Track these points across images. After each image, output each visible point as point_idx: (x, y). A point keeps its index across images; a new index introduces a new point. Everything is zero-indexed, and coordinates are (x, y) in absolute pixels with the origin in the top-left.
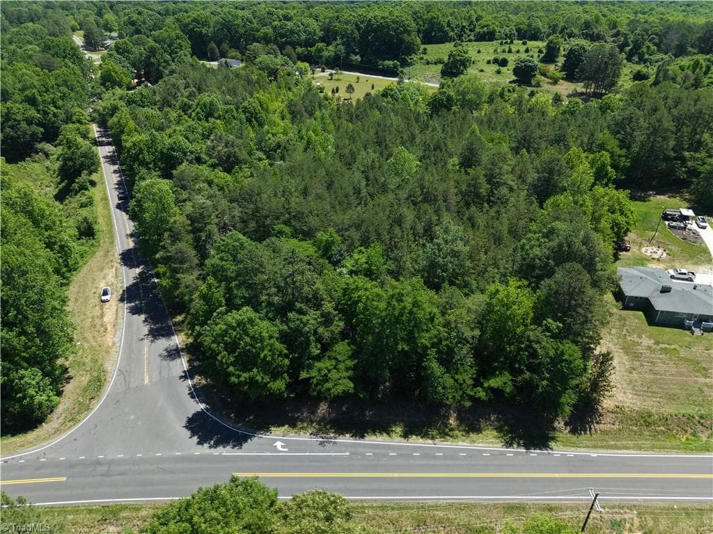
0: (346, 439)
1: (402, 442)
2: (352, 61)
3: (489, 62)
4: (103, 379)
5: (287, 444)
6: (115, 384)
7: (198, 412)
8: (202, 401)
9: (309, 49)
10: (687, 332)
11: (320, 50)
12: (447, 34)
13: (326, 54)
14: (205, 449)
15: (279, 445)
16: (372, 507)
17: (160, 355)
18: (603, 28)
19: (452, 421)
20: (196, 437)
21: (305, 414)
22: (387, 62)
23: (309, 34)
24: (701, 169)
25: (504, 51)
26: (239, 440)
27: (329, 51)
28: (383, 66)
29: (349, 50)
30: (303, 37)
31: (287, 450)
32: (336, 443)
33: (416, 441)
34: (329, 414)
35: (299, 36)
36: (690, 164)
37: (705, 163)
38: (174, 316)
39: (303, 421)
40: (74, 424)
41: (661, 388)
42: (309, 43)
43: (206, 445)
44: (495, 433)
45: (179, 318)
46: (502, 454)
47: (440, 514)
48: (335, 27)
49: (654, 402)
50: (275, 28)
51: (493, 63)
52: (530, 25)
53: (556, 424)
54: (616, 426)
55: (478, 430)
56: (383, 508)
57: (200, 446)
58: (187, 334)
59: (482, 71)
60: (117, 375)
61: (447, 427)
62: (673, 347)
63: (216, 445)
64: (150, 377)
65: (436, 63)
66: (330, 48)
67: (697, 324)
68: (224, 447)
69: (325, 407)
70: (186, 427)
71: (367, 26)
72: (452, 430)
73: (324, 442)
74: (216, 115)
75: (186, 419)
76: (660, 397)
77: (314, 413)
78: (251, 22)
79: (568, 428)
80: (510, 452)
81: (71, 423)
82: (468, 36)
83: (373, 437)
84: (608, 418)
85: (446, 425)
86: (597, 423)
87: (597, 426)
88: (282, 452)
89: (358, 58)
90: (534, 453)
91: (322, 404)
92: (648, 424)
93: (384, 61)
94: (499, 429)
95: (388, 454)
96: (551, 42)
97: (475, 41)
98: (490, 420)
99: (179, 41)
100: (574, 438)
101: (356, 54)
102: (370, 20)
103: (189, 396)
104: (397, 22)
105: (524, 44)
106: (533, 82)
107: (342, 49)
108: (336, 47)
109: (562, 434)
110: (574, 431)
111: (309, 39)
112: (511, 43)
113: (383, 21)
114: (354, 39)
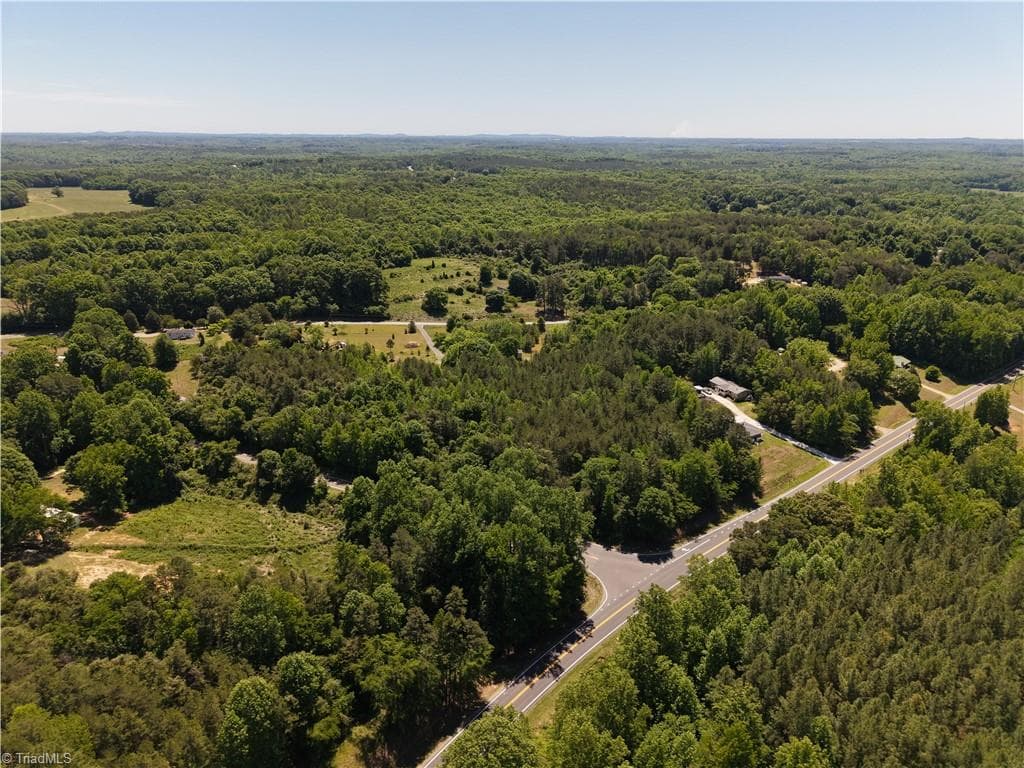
0: (701, 537)
1: (718, 529)
2: (331, 310)
5: (687, 547)
7: (638, 556)
8: (632, 553)
9: (269, 303)
11: (288, 305)
13: (295, 307)
14: (663, 565)
15: (683, 550)
18: (485, 242)
19: (724, 513)
20: (654, 563)
21: (676, 537)
22: (371, 308)
23: (261, 288)
24: (690, 362)
25: (441, 278)
26: (671, 556)
27: (298, 304)
28: (370, 312)
29: (324, 302)
30: (254, 291)
31: (689, 549)
32: (700, 540)
33: (723, 526)
34: (683, 532)
35: (249, 291)
36: (683, 359)
37: (689, 358)
39: (679, 539)
41: (768, 469)
43: (662, 563)
44: (741, 510)
48: (293, 278)
49: (771, 474)
50: (213, 286)
53: (754, 498)
54: (769, 489)
55: (735, 512)
57: (660, 565)
61: (725, 516)
62: (757, 451)
63: (665, 561)
65: (405, 300)
66: (298, 300)
67: (756, 440)
68: (669, 560)
69: (679, 531)
70: (643, 563)
71: (335, 275)
72: (727, 516)
73: (696, 541)
75: (639, 561)
76: (771, 472)
77: (678, 535)
79: (758, 497)
80: (752, 512)
84: (765, 487)
85: (723, 515)
86: (764, 491)
88: (688, 551)
89: (335, 306)
90: (758, 509)
91: (677, 531)
92: (777, 484)
93: (366, 306)
94: (740, 508)
96: (484, 269)
101: (332, 303)
103: (623, 554)
104: (369, 270)
105: (444, 266)
106: (504, 308)
107: (315, 300)
108: (305, 298)
109: (759, 500)
110: (760, 498)
111: (265, 293)
112: (433, 266)
113: (355, 270)
114: (324, 289)
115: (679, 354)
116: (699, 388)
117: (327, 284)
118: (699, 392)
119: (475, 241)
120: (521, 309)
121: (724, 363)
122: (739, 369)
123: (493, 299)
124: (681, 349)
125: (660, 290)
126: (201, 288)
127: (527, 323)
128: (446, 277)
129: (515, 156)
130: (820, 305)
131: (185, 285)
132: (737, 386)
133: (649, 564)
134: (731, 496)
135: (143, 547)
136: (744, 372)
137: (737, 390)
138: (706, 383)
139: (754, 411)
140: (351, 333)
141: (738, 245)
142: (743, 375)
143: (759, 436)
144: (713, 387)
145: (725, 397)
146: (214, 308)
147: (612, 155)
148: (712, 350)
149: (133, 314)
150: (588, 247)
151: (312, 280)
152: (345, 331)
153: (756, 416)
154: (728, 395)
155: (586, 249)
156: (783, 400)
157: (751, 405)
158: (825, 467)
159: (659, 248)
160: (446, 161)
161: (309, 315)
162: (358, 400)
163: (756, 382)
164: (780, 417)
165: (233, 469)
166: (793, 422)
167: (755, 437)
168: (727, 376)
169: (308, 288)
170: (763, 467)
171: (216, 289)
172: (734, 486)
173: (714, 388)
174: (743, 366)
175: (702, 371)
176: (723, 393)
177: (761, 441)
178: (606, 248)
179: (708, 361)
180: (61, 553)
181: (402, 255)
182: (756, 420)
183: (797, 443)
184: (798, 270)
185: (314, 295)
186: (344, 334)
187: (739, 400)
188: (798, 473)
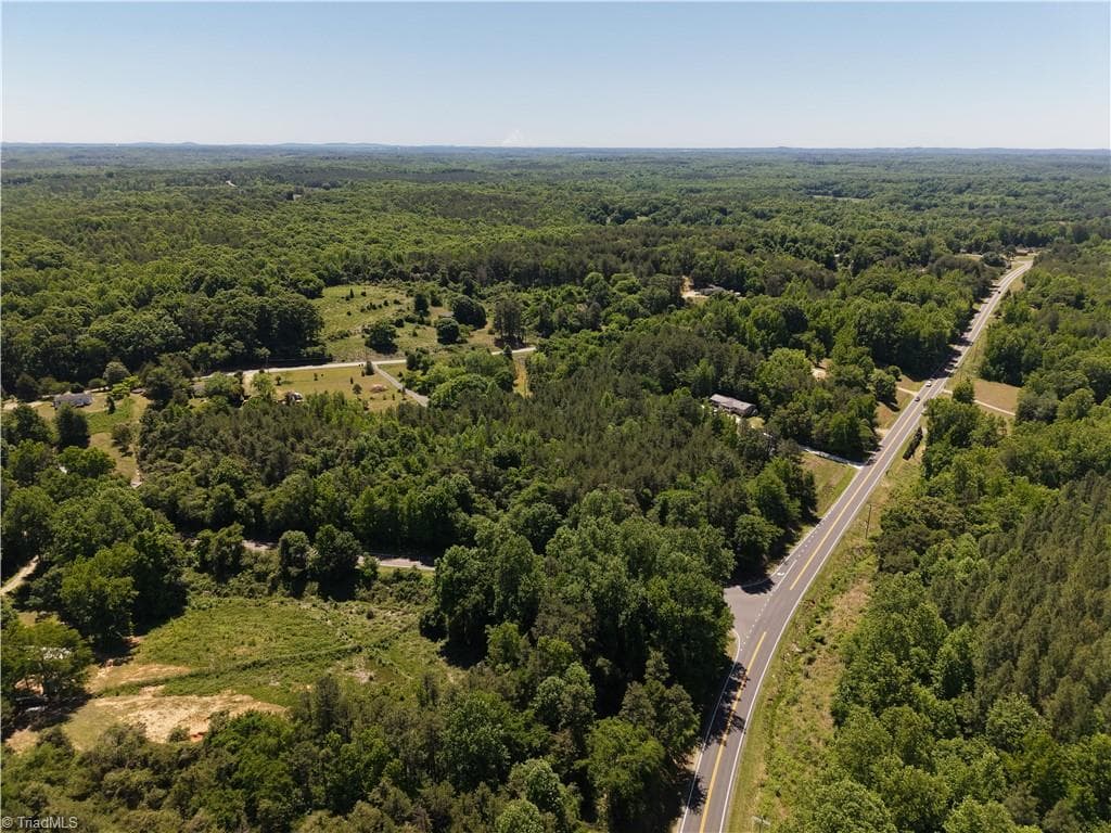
0: (787, 558)
1: (796, 548)
2: (259, 356)
5: (781, 571)
7: (742, 588)
8: (735, 586)
11: (206, 353)
15: (779, 575)
16: (827, 566)
19: (793, 531)
20: (760, 593)
21: (763, 563)
22: (309, 349)
26: (771, 583)
27: (219, 351)
29: (250, 346)
30: (157, 340)
33: (799, 544)
35: (151, 340)
39: (767, 565)
44: (806, 526)
53: (810, 512)
55: (802, 529)
57: (767, 593)
63: (769, 589)
65: (342, 337)
68: (772, 587)
70: (751, 594)
71: (260, 313)
72: (798, 534)
75: (745, 593)
77: (765, 560)
79: (814, 511)
80: (818, 528)
83: (790, 552)
85: (795, 534)
88: (784, 575)
89: (265, 351)
90: (821, 523)
92: (823, 496)
95: (801, 552)
100: (819, 512)
101: (260, 347)
102: (262, 307)
105: (364, 294)
106: (458, 339)
107: (239, 345)
108: (227, 344)
109: (816, 514)
110: (816, 511)
111: (174, 340)
112: (352, 295)
113: (284, 306)
114: (248, 331)
117: (251, 324)
119: (385, 264)
120: (477, 338)
121: (721, 379)
122: (739, 384)
123: (446, 330)
124: (677, 369)
126: (85, 340)
127: (493, 353)
128: (374, 308)
129: (351, 167)
130: (785, 314)
131: (61, 337)
132: (741, 402)
133: (756, 595)
134: (798, 514)
135: (191, 676)
136: (747, 387)
137: (741, 405)
139: (764, 425)
140: (298, 382)
141: (664, 258)
142: (746, 391)
146: (115, 364)
147: (454, 165)
148: (707, 368)
150: (517, 267)
151: (231, 322)
152: (290, 379)
155: (516, 270)
156: (799, 412)
157: (759, 420)
158: (853, 474)
159: (591, 265)
160: (274, 174)
161: (238, 363)
162: (373, 458)
163: (762, 396)
164: (799, 429)
165: (245, 561)
166: (812, 432)
168: (726, 393)
169: (228, 330)
171: (108, 340)
172: (798, 502)
174: (744, 381)
178: (536, 268)
179: (705, 379)
180: (82, 704)
181: (312, 284)
183: (818, 453)
184: (728, 281)
185: (236, 338)
186: (289, 383)
187: (747, 415)
188: (834, 482)
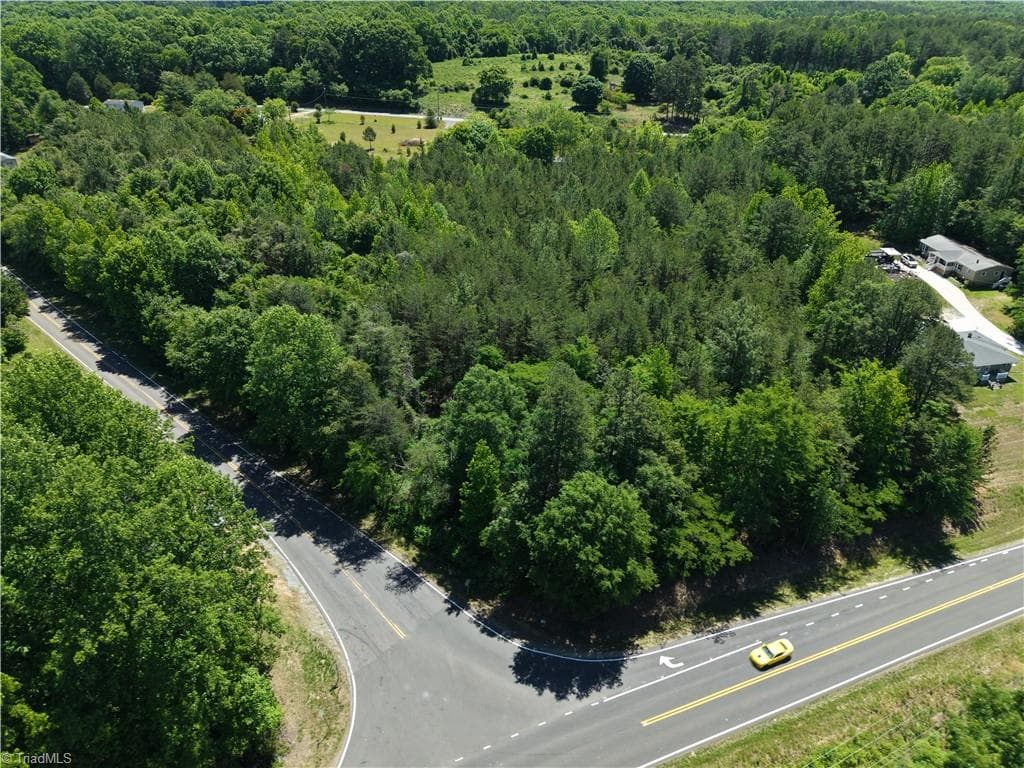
0: (739, 625)
1: (798, 607)
2: (334, 92)
3: (525, 85)
4: (324, 652)
5: (676, 656)
6: (353, 653)
7: (519, 654)
8: (513, 636)
9: (257, 77)
10: (986, 388)
11: (278, 79)
12: (445, 47)
13: (288, 83)
15: (665, 660)
16: (842, 701)
17: (388, 588)
18: (631, 34)
19: (840, 561)
20: (547, 692)
21: (663, 607)
22: (391, 92)
23: (251, 54)
24: (887, 199)
25: (534, 69)
26: (611, 674)
27: (294, 79)
28: (388, 98)
29: (328, 79)
30: (241, 59)
31: (681, 664)
32: (733, 634)
33: (819, 600)
34: (694, 598)
35: (234, 57)
36: (872, 193)
37: (887, 192)
38: (357, 521)
39: (665, 619)
40: (339, 739)
41: (1009, 457)
42: (253, 68)
43: (572, 697)
44: (890, 559)
45: (368, 523)
46: (921, 582)
47: (917, 678)
48: (294, 41)
49: (1014, 474)
50: (188, 47)
51: (532, 86)
52: (542, 33)
53: (945, 529)
54: (998, 514)
55: (873, 563)
56: (853, 696)
57: (564, 701)
58: (400, 544)
59: (525, 97)
60: (344, 640)
61: (837, 570)
62: (986, 408)
63: (584, 691)
64: (402, 626)
65: (456, 90)
66: (295, 73)
67: (993, 378)
68: (599, 691)
69: (684, 591)
70: (519, 681)
71: (348, 39)
72: (845, 571)
73: (717, 637)
74: (214, 193)
75: (511, 671)
76: (1016, 468)
78: (141, 38)
79: (958, 530)
80: (928, 577)
81: (332, 740)
82: (472, 49)
83: (769, 611)
84: (987, 506)
85: (835, 567)
86: (981, 514)
87: (982, 518)
88: (679, 669)
89: (344, 87)
90: (950, 570)
91: (678, 588)
93: (387, 89)
94: (893, 554)
95: (804, 626)
96: (596, 55)
97: (484, 56)
98: (878, 546)
99: (22, 74)
100: (969, 539)
101: (340, 82)
102: (352, 31)
103: (484, 636)
104: (396, 32)
106: (599, 109)
107: (315, 74)
108: (304, 72)
109: (956, 538)
110: (964, 532)
111: (254, 61)
113: (374, 31)
114: (331, 60)
115: (866, 183)
116: (891, 252)
118: (889, 259)
119: (615, 31)
120: (631, 113)
121: (961, 204)
122: (991, 219)
124: (873, 173)
125: (883, 101)
131: (156, 44)
132: (979, 256)
134: (868, 523)
136: (1006, 226)
137: (975, 262)
138: (911, 244)
139: (1008, 311)
142: (1000, 235)
143: (1007, 367)
144: (923, 253)
145: (946, 276)
148: (943, 178)
149: (81, 79)
150: (782, 40)
153: (1009, 321)
154: (953, 273)
155: (780, 44)
157: (1003, 299)
159: (901, 44)
161: (305, 97)
167: (994, 371)
168: (962, 234)
169: (311, 58)
170: (994, 456)
172: (890, 493)
173: (925, 257)
174: (1005, 214)
175: (910, 219)
176: (944, 268)
177: (1009, 380)
178: (811, 42)
179: (927, 200)
182: (1008, 331)
185: (316, 67)
186: (330, 122)
187: (976, 285)
